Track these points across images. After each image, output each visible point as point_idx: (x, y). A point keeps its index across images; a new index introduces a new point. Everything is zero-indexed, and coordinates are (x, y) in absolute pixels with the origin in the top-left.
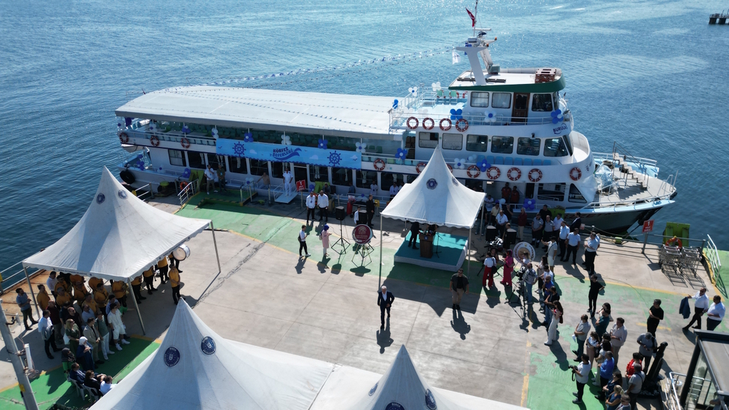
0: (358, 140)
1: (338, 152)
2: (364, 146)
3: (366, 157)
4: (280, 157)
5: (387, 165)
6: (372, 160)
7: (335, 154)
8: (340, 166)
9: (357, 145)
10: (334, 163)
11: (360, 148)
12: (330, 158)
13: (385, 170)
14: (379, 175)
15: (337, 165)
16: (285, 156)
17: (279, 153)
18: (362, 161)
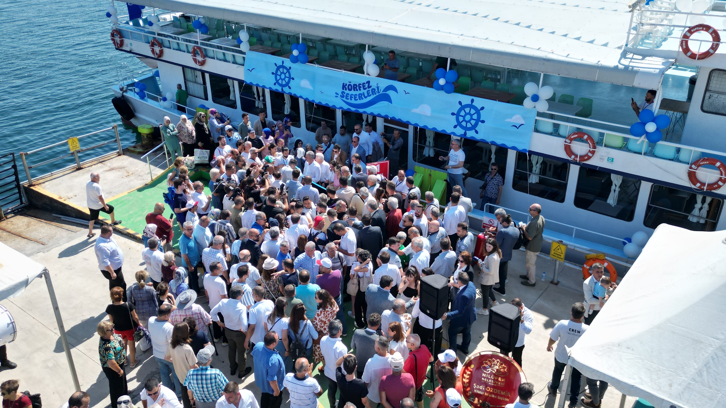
0: (534, 77)
1: (479, 102)
2: (546, 93)
3: (547, 124)
4: (353, 101)
5: (601, 150)
6: (562, 131)
7: (471, 106)
8: (478, 137)
9: (529, 89)
10: (466, 129)
11: (535, 98)
12: (457, 115)
13: (594, 162)
14: (574, 171)
15: (470, 134)
16: (365, 101)
17: (353, 92)
18: (536, 130)
